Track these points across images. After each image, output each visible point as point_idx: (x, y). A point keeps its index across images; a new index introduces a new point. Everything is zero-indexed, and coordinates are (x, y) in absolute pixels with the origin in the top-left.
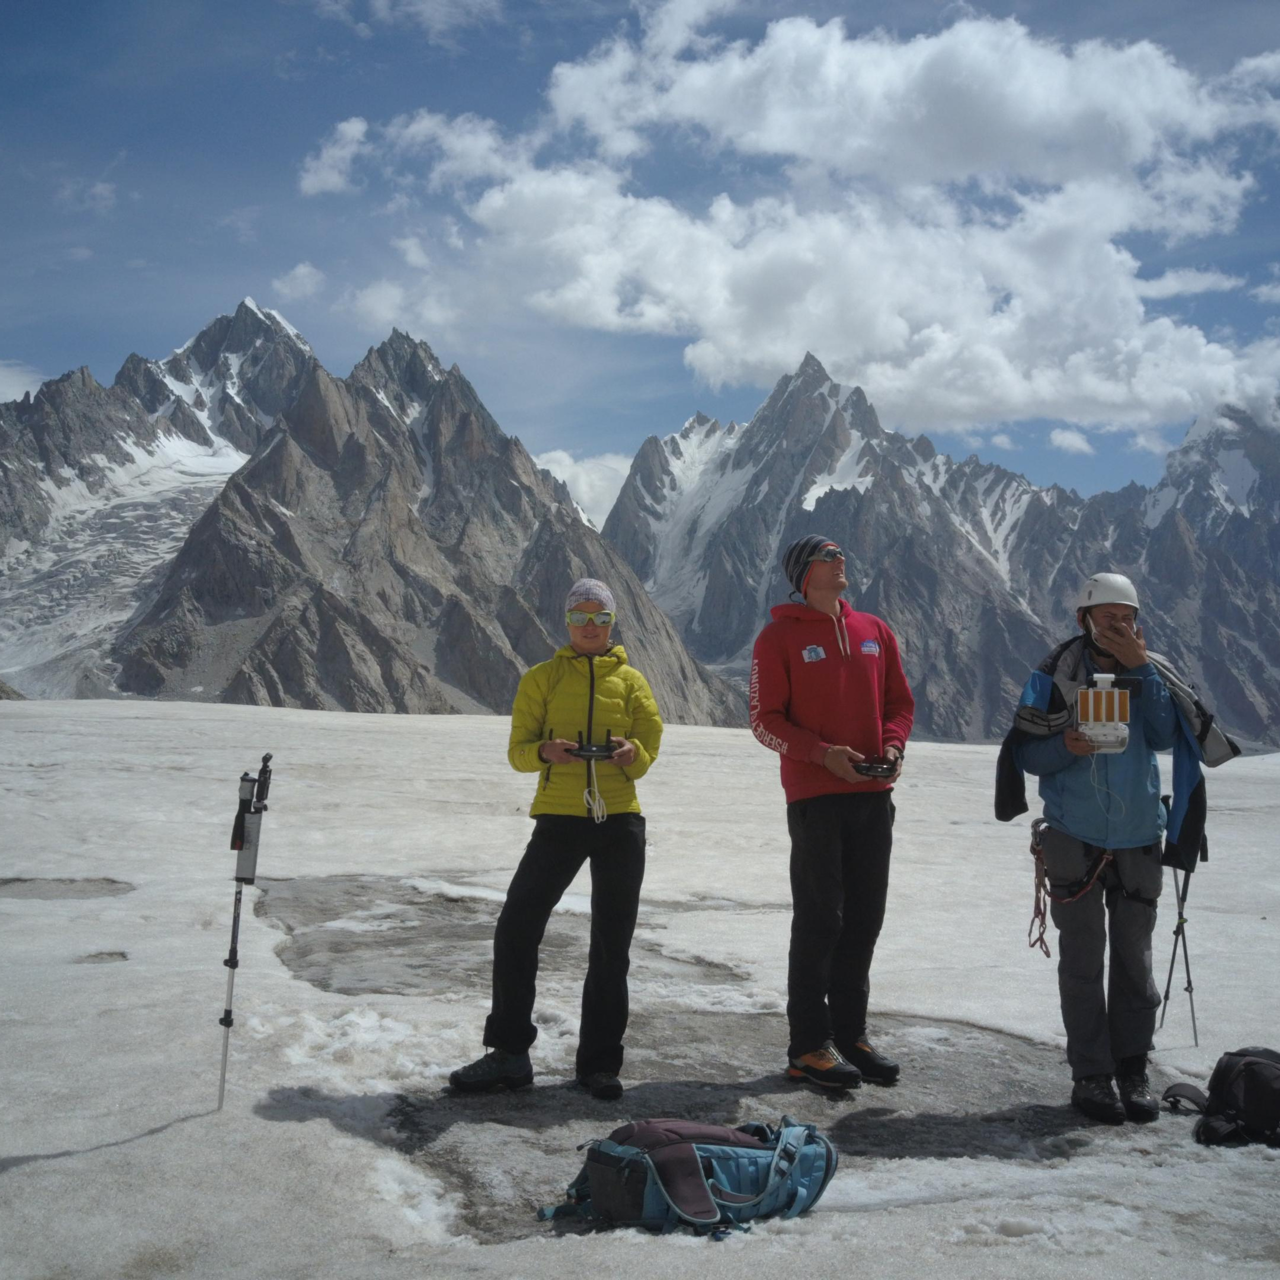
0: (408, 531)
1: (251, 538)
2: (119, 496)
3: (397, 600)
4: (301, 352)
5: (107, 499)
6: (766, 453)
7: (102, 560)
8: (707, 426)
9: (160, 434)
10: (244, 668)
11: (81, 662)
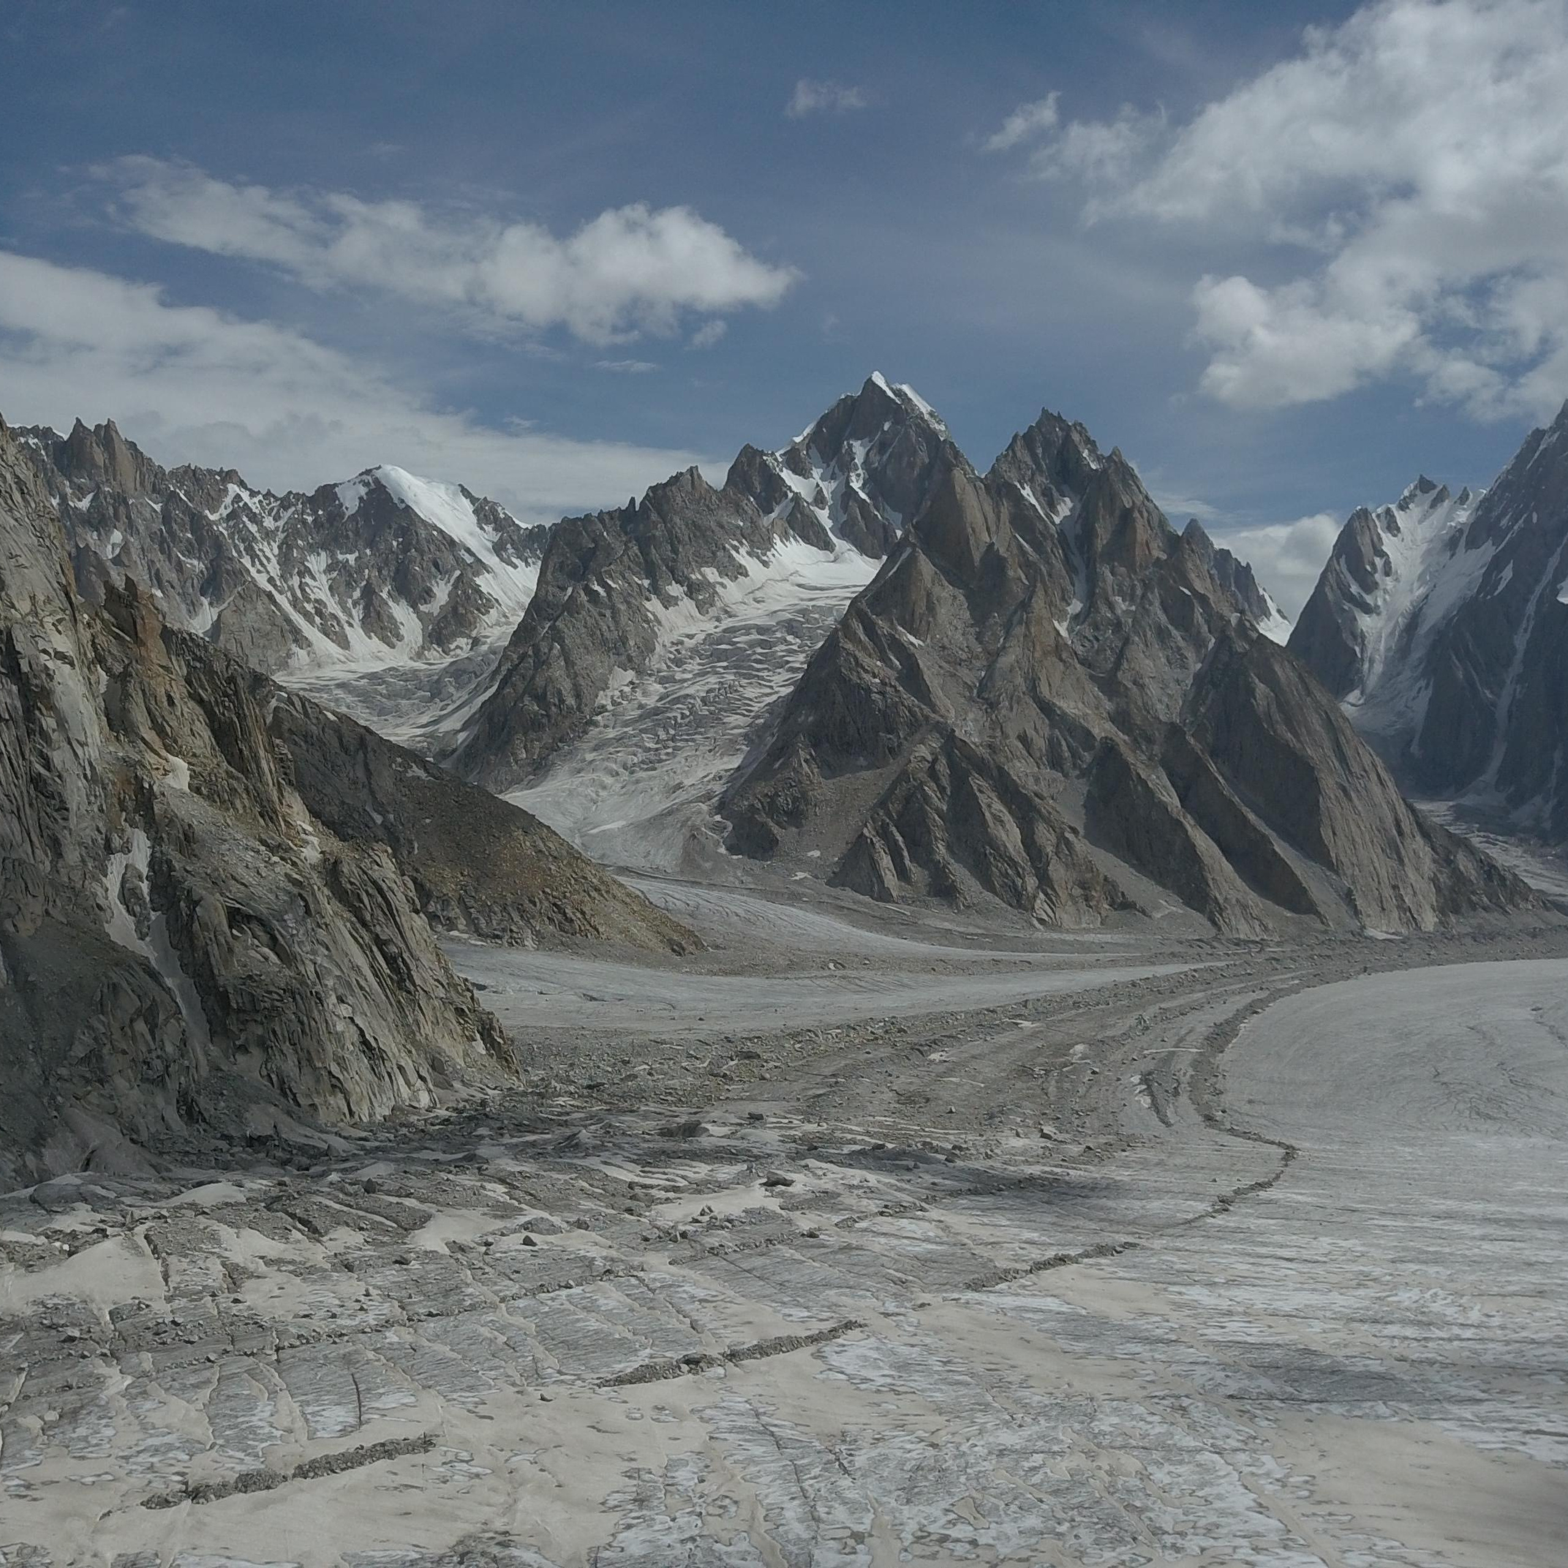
0: (1055, 659)
1: (875, 676)
2: (730, 617)
3: (1040, 744)
4: (934, 434)
5: (718, 620)
6: (1510, 528)
7: (713, 694)
8: (1434, 493)
9: (777, 539)
10: (865, 831)
11: (688, 819)
